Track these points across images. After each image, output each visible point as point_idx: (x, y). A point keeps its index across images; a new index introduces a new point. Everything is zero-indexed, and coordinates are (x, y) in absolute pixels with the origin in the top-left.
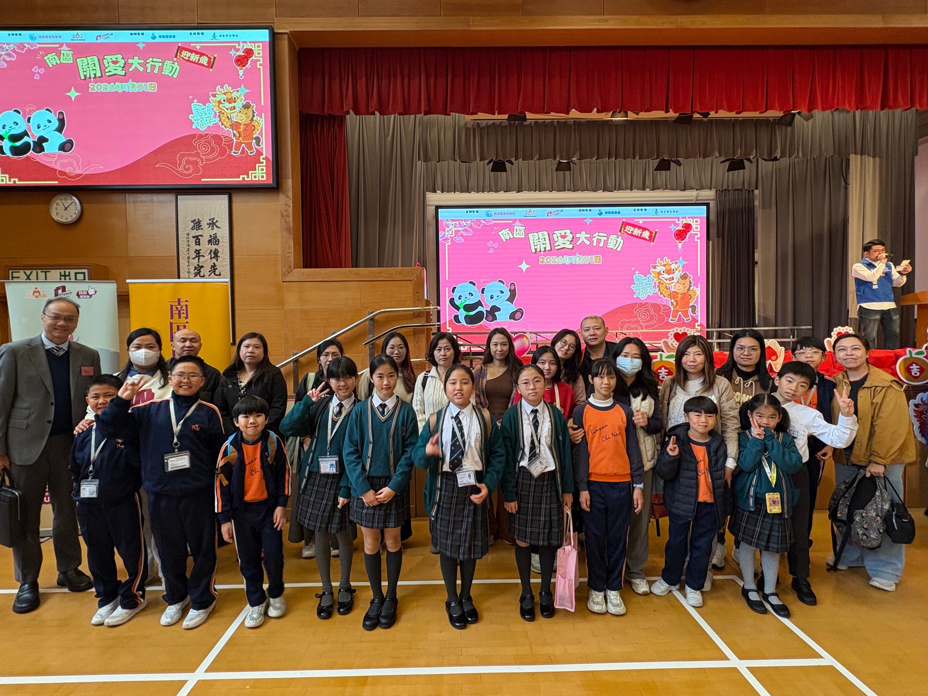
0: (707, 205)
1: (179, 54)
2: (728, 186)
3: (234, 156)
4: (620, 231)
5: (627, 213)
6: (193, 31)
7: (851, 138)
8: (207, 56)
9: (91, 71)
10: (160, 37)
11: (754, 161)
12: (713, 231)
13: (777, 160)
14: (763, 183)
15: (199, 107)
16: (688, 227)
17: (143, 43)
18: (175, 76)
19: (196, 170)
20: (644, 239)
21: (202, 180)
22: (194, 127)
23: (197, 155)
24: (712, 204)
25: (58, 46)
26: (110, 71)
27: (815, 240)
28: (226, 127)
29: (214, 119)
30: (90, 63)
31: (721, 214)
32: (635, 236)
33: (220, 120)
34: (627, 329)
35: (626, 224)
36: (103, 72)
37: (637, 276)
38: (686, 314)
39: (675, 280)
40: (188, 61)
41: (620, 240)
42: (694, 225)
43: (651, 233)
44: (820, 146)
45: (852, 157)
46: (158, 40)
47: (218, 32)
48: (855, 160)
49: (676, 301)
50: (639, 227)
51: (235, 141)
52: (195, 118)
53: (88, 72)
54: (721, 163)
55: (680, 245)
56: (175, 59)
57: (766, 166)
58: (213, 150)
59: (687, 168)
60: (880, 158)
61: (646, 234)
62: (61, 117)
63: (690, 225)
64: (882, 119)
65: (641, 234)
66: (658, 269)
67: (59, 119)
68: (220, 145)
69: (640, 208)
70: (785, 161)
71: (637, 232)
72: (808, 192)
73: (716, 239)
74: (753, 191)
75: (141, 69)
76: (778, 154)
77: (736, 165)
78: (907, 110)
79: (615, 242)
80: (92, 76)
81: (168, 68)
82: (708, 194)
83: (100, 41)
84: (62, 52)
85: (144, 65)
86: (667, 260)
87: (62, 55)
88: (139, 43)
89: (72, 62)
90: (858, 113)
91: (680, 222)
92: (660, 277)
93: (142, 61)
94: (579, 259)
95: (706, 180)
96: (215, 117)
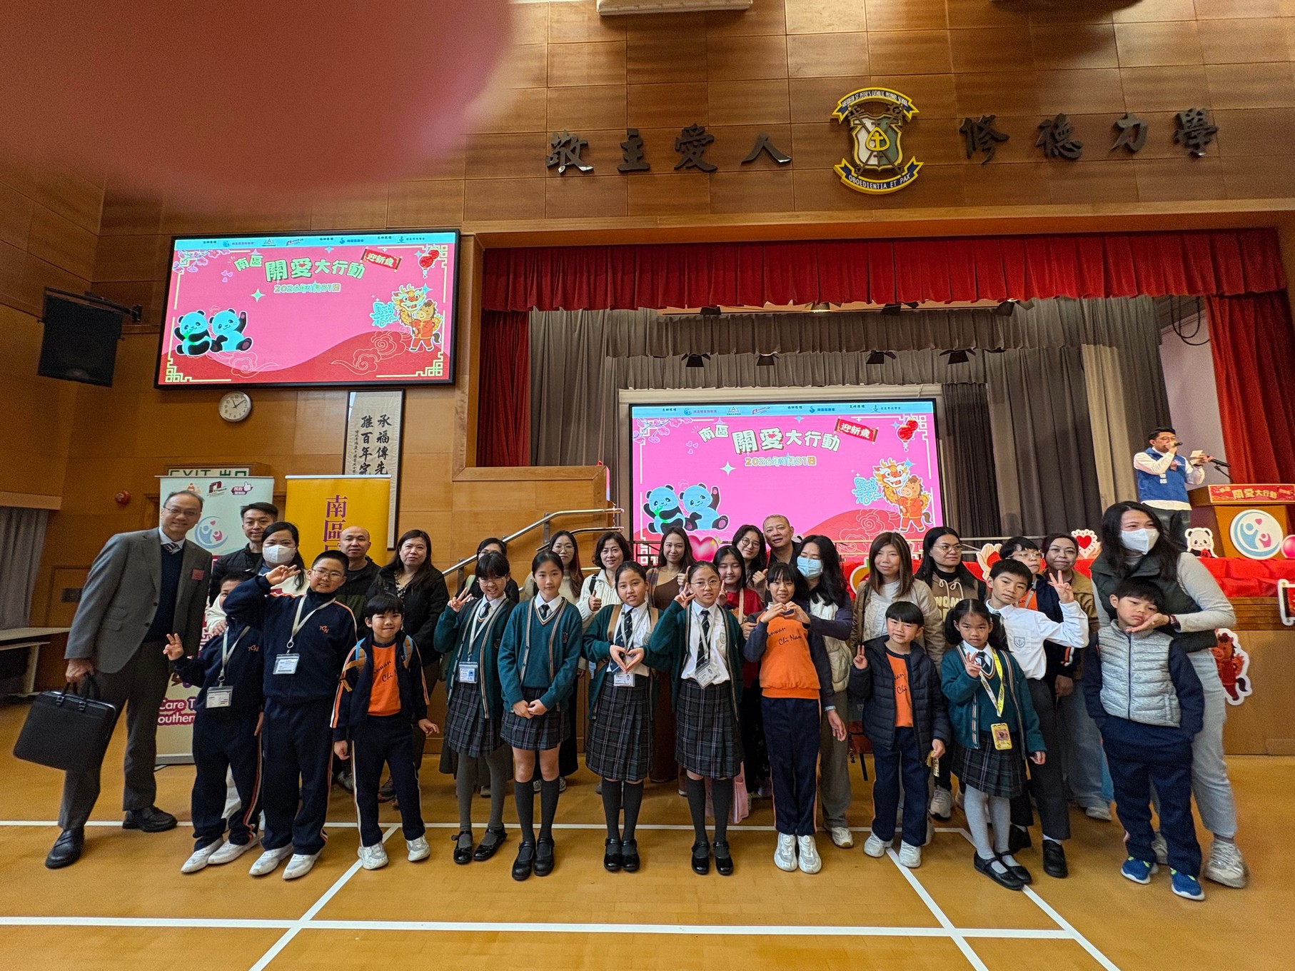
0: (934, 400)
1: (365, 257)
2: (952, 380)
3: (411, 353)
4: (836, 430)
5: (842, 410)
6: (381, 236)
7: (1081, 326)
8: (393, 258)
9: (278, 274)
10: (349, 241)
11: (978, 351)
12: (943, 429)
13: (1003, 351)
14: (992, 378)
15: (381, 306)
16: (913, 425)
17: (332, 247)
18: (360, 277)
19: (372, 367)
20: (864, 438)
21: (377, 376)
22: (373, 325)
23: (375, 352)
24: (939, 400)
25: (249, 251)
26: (296, 274)
27: (1060, 437)
28: (405, 324)
29: (394, 317)
30: (278, 266)
31: (950, 411)
32: (853, 435)
33: (400, 318)
34: (850, 539)
35: (841, 422)
36: (290, 275)
37: (858, 479)
38: (918, 522)
39: (903, 484)
40: (374, 263)
41: (836, 438)
42: (920, 423)
43: (871, 431)
44: (1049, 337)
45: (1084, 347)
46: (346, 244)
47: (406, 236)
48: (1088, 351)
49: (906, 508)
50: (857, 425)
51: (414, 337)
52: (375, 316)
53: (275, 274)
54: (941, 355)
55: (906, 445)
56: (361, 261)
57: (992, 358)
58: (391, 346)
59: (904, 360)
60: (1118, 347)
61: (866, 433)
62: (243, 317)
63: (915, 422)
64: (1114, 307)
65: (860, 433)
66: (882, 471)
67: (240, 319)
68: (397, 342)
69: (857, 404)
70: (1013, 353)
71: (855, 430)
72: (1045, 385)
73: (946, 438)
74: (984, 385)
75: (327, 271)
76: (1002, 345)
77: (958, 357)
78: (1135, 297)
79: (831, 442)
80: (279, 278)
81: (353, 269)
82: (934, 389)
83: (290, 246)
84: (252, 257)
85: (330, 268)
86: (891, 461)
87: (252, 259)
88: (327, 247)
89: (260, 266)
90: (1085, 302)
91: (904, 420)
92: (885, 480)
93: (329, 264)
94: (791, 461)
95: (927, 373)
96: (395, 315)
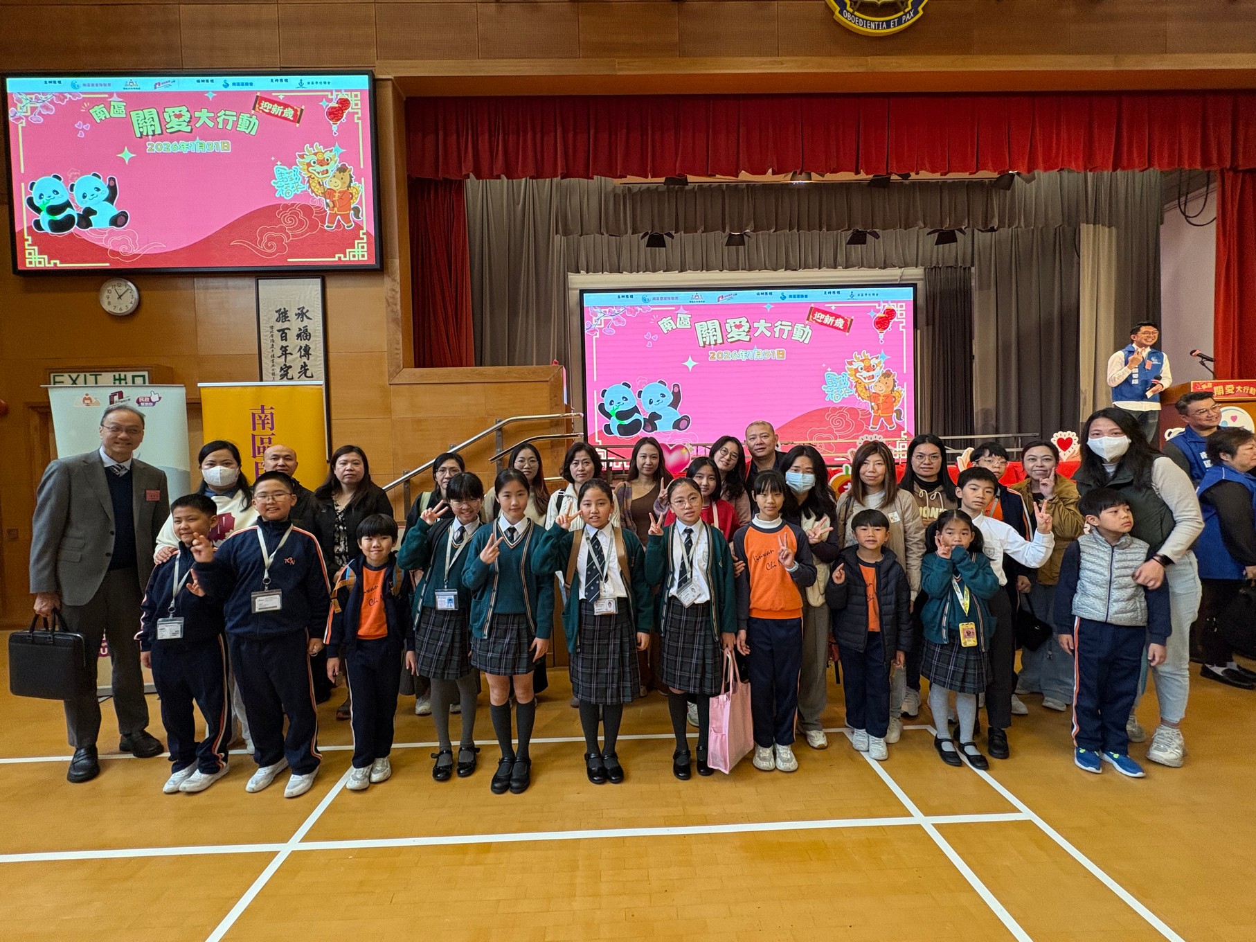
0: (914, 286)
1: (257, 106)
2: (938, 263)
3: (326, 231)
4: (808, 319)
5: (816, 296)
6: (274, 78)
8: (292, 108)
9: (149, 127)
10: (234, 84)
11: (968, 231)
12: (922, 318)
13: (995, 231)
14: (979, 260)
15: (283, 171)
16: (891, 313)
17: (213, 92)
18: (253, 133)
19: (281, 248)
20: (837, 328)
21: (289, 260)
22: (277, 195)
23: (282, 230)
24: (920, 285)
25: (107, 96)
26: (172, 127)
27: (1044, 328)
28: (317, 195)
29: (303, 186)
30: (147, 117)
31: (931, 297)
32: (826, 325)
33: (310, 187)
34: (817, 439)
35: (814, 310)
36: (163, 127)
37: (830, 375)
38: (889, 420)
39: (876, 379)
40: (269, 114)
41: (807, 329)
42: (898, 311)
43: (846, 321)
44: (1046, 215)
45: (1083, 226)
46: (231, 88)
47: (306, 79)
48: (1086, 231)
49: (877, 405)
50: (831, 314)
51: (328, 212)
52: (279, 184)
53: (145, 128)
54: (928, 234)
55: (881, 336)
56: (253, 112)
57: (983, 238)
58: (301, 223)
59: (888, 240)
60: (1118, 228)
61: (840, 323)
62: (112, 184)
63: (893, 310)
64: (1119, 183)
65: (834, 322)
66: (855, 366)
67: (109, 187)
68: (310, 217)
69: (832, 290)
70: (1005, 232)
71: (828, 320)
72: (1035, 270)
73: (925, 328)
74: (969, 268)
75: (211, 124)
76: (995, 223)
77: (946, 237)
78: (1143, 171)
79: (802, 333)
80: (151, 133)
81: (244, 122)
82: (915, 273)
83: (160, 89)
84: (112, 103)
85: (214, 119)
86: (865, 354)
87: (112, 107)
88: (207, 92)
89: (125, 116)
90: (1090, 174)
91: (881, 308)
92: (857, 375)
93: (212, 115)
94: (757, 354)
95: (911, 254)
96: (303, 182)
